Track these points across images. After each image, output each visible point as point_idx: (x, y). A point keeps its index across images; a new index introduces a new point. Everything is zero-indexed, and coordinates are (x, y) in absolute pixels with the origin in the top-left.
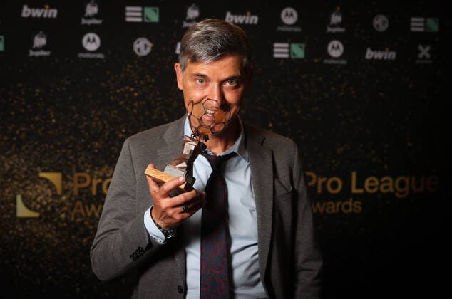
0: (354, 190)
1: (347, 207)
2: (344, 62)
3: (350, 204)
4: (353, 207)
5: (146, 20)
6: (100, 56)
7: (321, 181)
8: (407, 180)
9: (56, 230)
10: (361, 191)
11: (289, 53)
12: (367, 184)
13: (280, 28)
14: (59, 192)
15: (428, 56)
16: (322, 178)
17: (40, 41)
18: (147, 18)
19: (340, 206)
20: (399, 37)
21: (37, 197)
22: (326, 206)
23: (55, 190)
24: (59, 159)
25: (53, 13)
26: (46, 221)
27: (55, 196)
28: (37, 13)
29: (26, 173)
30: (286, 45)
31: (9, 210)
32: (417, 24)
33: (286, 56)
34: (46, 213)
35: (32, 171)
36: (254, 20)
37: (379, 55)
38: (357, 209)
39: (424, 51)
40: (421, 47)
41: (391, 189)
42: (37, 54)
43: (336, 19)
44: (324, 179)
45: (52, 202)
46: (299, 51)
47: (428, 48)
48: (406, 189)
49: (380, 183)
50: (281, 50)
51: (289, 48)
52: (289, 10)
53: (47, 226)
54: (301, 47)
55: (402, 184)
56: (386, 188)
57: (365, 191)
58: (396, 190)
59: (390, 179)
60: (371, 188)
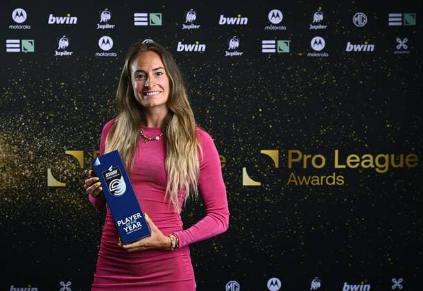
0: (337, 166)
1: (331, 180)
2: (325, 55)
3: (334, 178)
4: (336, 181)
5: (151, 24)
6: (113, 55)
7: (306, 158)
8: (387, 157)
9: (80, 197)
10: (344, 166)
11: (276, 48)
12: (349, 160)
13: (267, 28)
14: (82, 167)
15: (406, 47)
16: (307, 155)
17: (63, 43)
18: (152, 23)
19: (324, 179)
20: (378, 31)
21: (63, 171)
22: (311, 180)
23: (79, 165)
24: (81, 140)
25: (74, 20)
26: (72, 190)
27: (78, 169)
28: (61, 20)
29: (54, 151)
30: (274, 42)
31: (41, 181)
32: (394, 20)
33: (274, 51)
34: (72, 183)
35: (59, 149)
36: (244, 21)
37: (358, 48)
38: (341, 182)
39: (402, 43)
40: (398, 40)
41: (371, 165)
42: (62, 54)
43: (318, 17)
44: (309, 156)
45: (76, 174)
46: (284, 47)
47: (406, 40)
48: (386, 164)
49: (361, 160)
50: (268, 47)
51: (276, 44)
52: (276, 11)
53: (73, 194)
54: (287, 43)
55: (382, 161)
56: (367, 164)
57: (347, 167)
58: (376, 167)
59: (371, 157)
60: (353, 164)
